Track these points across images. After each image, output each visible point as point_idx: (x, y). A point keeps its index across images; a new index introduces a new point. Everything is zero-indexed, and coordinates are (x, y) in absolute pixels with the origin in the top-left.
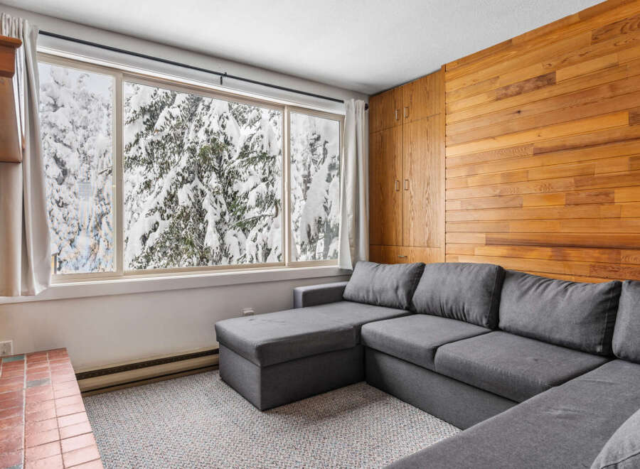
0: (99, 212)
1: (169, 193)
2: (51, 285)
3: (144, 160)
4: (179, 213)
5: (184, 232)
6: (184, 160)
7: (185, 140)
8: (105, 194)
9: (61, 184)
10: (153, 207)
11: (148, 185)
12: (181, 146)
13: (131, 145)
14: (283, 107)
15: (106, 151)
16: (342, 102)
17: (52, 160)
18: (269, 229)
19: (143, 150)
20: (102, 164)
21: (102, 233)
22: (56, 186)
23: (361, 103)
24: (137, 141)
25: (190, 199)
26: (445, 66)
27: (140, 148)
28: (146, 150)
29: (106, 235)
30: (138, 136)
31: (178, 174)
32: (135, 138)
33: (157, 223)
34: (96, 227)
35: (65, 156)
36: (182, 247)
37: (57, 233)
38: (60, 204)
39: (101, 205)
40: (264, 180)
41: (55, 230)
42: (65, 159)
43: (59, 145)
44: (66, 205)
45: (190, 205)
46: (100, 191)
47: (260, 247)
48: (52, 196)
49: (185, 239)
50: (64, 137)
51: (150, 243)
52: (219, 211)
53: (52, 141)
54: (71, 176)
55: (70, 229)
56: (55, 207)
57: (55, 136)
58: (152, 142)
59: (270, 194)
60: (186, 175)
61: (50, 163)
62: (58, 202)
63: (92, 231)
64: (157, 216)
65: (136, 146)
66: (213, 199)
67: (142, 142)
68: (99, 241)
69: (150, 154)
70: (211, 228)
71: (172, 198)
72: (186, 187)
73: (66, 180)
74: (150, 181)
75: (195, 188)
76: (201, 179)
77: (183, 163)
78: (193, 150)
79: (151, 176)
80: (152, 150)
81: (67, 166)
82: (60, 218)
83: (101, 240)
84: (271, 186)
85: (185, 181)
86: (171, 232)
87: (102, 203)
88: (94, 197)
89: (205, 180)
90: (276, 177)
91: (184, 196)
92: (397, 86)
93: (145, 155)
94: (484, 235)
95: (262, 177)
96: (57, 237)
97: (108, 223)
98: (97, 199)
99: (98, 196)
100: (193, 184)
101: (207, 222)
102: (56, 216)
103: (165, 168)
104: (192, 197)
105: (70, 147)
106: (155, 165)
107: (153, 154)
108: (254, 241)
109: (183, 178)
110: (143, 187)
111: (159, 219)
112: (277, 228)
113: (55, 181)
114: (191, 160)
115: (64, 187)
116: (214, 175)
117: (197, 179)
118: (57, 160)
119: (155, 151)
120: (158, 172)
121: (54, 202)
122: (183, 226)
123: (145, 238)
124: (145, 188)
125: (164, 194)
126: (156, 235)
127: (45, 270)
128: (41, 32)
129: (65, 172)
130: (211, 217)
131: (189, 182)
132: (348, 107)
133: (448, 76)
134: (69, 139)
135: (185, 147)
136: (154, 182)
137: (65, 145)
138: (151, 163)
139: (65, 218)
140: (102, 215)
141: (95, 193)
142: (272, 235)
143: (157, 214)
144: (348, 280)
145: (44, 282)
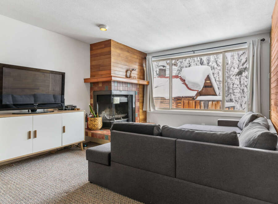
128: (153, 57)
145: (154, 109)
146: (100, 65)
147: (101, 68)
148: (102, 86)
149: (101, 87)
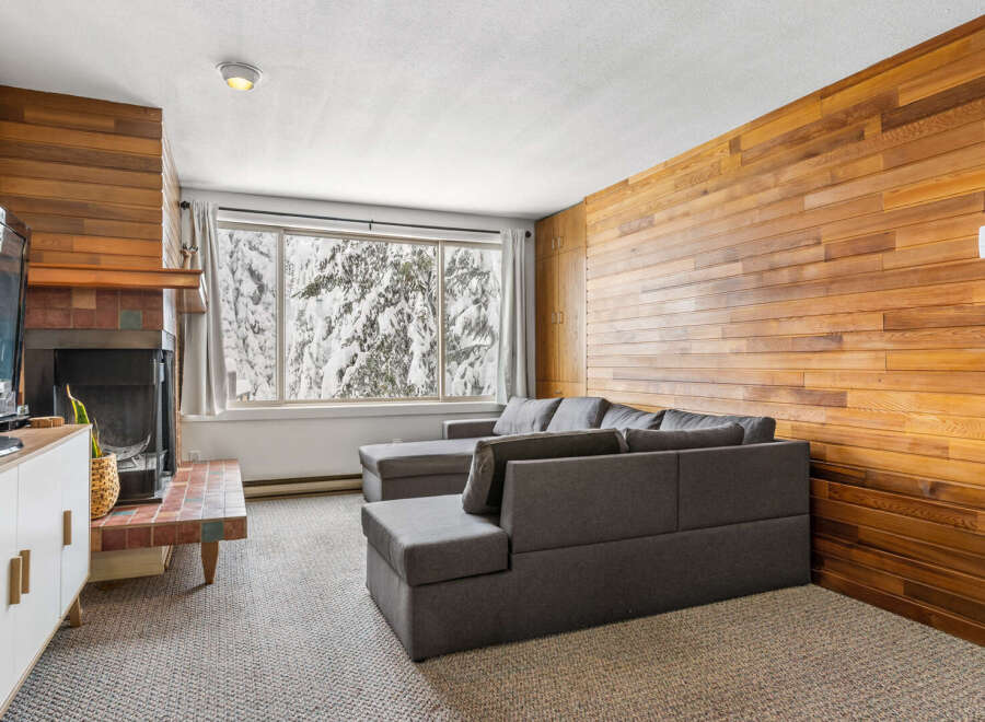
0: (300, 340)
1: (369, 319)
2: (228, 408)
3: (341, 280)
4: (379, 343)
5: (384, 367)
6: (387, 277)
7: (389, 253)
8: (307, 316)
9: (257, 304)
10: (350, 336)
11: (348, 308)
12: (384, 259)
13: (326, 262)
14: (437, 242)
15: (309, 261)
16: (498, 232)
17: (247, 274)
18: (482, 362)
19: (340, 268)
20: (304, 278)
21: (304, 367)
22: (251, 306)
23: (521, 232)
24: (333, 257)
25: (392, 325)
26: (586, 198)
27: (336, 264)
28: (344, 267)
29: (308, 369)
30: (334, 250)
31: (380, 295)
32: (330, 254)
33: (356, 355)
34: (296, 360)
35: (261, 266)
36: (381, 384)
37: (252, 367)
38: (256, 330)
39: (303, 331)
40: (476, 302)
41: (250, 363)
42: (261, 272)
43: (254, 253)
44: (263, 330)
45: (393, 332)
46: (302, 313)
47: (469, 386)
48: (247, 319)
49: (384, 374)
50: (261, 243)
51: (346, 379)
52: (429, 339)
53: (246, 249)
54: (268, 293)
55: (268, 362)
56: (250, 333)
57: (250, 243)
58: (351, 257)
59: (482, 319)
60: (390, 296)
61: (243, 278)
62: (253, 327)
63: (292, 364)
64: (355, 346)
65: (332, 263)
66: (421, 325)
67: (339, 258)
68: (300, 378)
69: (349, 272)
70: (416, 362)
71: (372, 324)
72: (390, 312)
73: (262, 300)
74: (351, 303)
75: (401, 312)
76: (407, 299)
77: (386, 282)
78: (396, 265)
79: (351, 297)
80: (350, 266)
81: (264, 281)
82: (257, 348)
83: (303, 377)
84: (483, 309)
85: (389, 303)
86: (369, 366)
87: (304, 328)
88: (294, 321)
89: (411, 301)
90: (491, 298)
91: (386, 321)
92: (556, 213)
93: (341, 274)
94: (611, 370)
95: (473, 298)
96: (252, 373)
97: (311, 354)
98: (298, 323)
99: (299, 319)
100: (399, 307)
101: (412, 353)
102: (251, 344)
103: (366, 286)
104: (395, 321)
105: (267, 256)
106: (353, 284)
107: (351, 271)
108: (463, 377)
109: (386, 300)
110: (342, 310)
111: (358, 351)
112: (492, 361)
113: (249, 300)
114: (395, 278)
115: (260, 308)
116: (420, 295)
117: (403, 301)
118: (252, 273)
119: (354, 267)
120: (359, 292)
121: (249, 327)
122: (383, 359)
123: (341, 373)
124: (346, 311)
125: (363, 319)
126: (352, 369)
127: (223, 397)
128: (220, 208)
129: (261, 288)
130: (417, 348)
131: (392, 304)
132: (506, 237)
133: (588, 208)
134: (265, 245)
135: (388, 262)
136: (355, 305)
137: (262, 253)
138: (349, 282)
139: (261, 348)
140: (304, 344)
141: (296, 315)
142: (484, 371)
143: (356, 344)
144: (499, 416)
145: (223, 406)
146: (83, 206)
147: (86, 221)
148: (93, 307)
149: (92, 311)
